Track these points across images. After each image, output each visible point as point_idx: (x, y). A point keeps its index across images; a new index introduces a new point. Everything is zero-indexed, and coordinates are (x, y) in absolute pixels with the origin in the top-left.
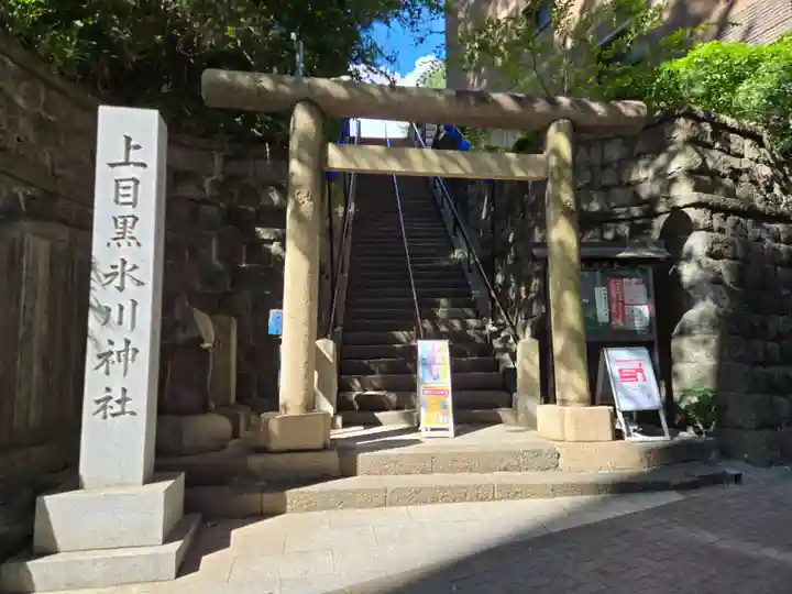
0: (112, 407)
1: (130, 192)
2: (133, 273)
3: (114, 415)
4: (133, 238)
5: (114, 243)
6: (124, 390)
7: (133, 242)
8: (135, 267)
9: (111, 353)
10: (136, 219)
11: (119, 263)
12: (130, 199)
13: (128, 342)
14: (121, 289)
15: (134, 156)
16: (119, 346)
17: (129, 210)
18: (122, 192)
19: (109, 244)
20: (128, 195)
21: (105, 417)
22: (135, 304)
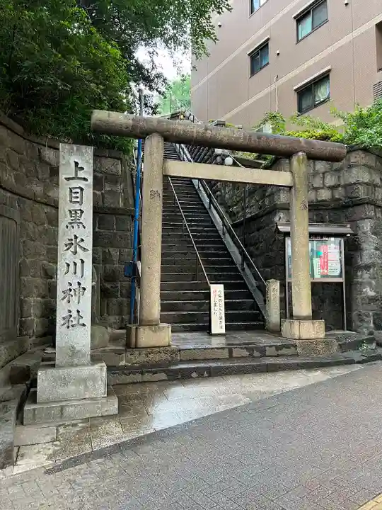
0: (72, 321)
1: (78, 195)
2: (81, 244)
3: (73, 326)
4: (81, 223)
5: (69, 226)
6: (78, 312)
7: (81, 225)
8: (82, 240)
9: (70, 290)
10: (82, 212)
11: (73, 238)
12: (78, 200)
13: (79, 284)
14: (75, 253)
15: (81, 174)
16: (75, 286)
17: (77, 207)
18: (74, 195)
19: (67, 227)
20: (78, 197)
21: (68, 327)
22: (83, 262)
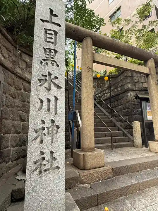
0: (45, 165)
1: (53, 37)
2: (56, 81)
3: (45, 171)
4: (55, 61)
5: (44, 62)
6: (52, 153)
7: (55, 64)
8: (56, 78)
9: (43, 129)
10: (56, 52)
11: (47, 74)
12: (53, 41)
13: (53, 122)
14: (49, 89)
15: (55, 20)
16: (48, 124)
17: (51, 46)
18: (48, 36)
19: (41, 63)
20: (52, 38)
21: (40, 172)
22: (56, 99)
